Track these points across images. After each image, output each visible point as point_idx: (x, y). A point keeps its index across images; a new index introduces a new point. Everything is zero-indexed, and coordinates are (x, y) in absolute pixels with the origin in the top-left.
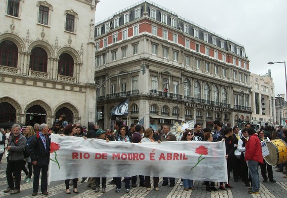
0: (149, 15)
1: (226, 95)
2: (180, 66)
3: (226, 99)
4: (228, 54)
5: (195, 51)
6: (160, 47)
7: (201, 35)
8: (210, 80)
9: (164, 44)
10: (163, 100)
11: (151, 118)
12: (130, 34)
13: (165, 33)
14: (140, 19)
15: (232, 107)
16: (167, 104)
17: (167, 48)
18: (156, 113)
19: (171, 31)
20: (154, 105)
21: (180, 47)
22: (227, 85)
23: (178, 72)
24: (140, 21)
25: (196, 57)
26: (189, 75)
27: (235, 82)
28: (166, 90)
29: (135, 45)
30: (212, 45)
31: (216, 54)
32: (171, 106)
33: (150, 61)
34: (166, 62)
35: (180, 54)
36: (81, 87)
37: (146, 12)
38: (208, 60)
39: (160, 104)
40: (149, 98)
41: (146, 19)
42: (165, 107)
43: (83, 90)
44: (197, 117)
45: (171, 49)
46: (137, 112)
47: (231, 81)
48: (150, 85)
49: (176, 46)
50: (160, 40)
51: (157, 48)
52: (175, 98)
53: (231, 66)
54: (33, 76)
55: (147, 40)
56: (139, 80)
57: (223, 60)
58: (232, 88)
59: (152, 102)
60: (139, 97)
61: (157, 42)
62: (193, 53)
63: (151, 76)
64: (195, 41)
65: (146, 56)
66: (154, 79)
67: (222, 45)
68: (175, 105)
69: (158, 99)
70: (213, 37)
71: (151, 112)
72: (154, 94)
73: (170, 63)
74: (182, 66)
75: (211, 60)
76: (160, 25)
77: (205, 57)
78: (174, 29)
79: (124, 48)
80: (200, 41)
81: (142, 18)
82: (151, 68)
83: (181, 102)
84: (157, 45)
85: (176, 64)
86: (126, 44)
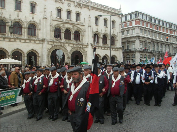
0: (139, 17)
1: (169, 48)
2: (150, 38)
3: (169, 50)
4: (171, 30)
5: (156, 30)
6: (143, 30)
7: (159, 22)
8: (162, 42)
9: (145, 29)
10: (144, 52)
11: (140, 60)
12: (131, 25)
13: (145, 24)
14: (135, 19)
15: (172, 54)
16: (146, 54)
17: (146, 30)
18: (142, 58)
19: (147, 23)
20: (141, 54)
21: (151, 29)
22: (170, 44)
23: (150, 40)
24: (135, 20)
25: (157, 33)
26: (154, 41)
27: (174, 43)
28: (146, 48)
29: (133, 30)
30: (164, 26)
31: (165, 30)
32: (147, 54)
33: (140, 37)
34: (145, 36)
35: (151, 32)
36: (118, 49)
37: (138, 16)
38: (162, 34)
39: (144, 54)
40: (140, 52)
41: (138, 19)
42: (145, 55)
43: (119, 50)
44: (157, 59)
45: (147, 30)
46: (135, 57)
47: (172, 42)
48: (140, 46)
49: (149, 29)
50: (143, 27)
51: (142, 31)
52: (149, 51)
53: (172, 35)
54: (104, 46)
55: (139, 28)
56: (135, 44)
57: (168, 33)
58: (172, 45)
59: (141, 53)
60: (136, 51)
61: (142, 28)
62: (155, 31)
63: (140, 43)
64: (156, 25)
65: (138, 35)
66: (141, 44)
67: (168, 26)
68: (149, 54)
69: (143, 52)
70: (164, 22)
71: (140, 57)
72: (141, 50)
73: (147, 37)
74: (152, 38)
75: (163, 33)
76: (143, 21)
77: (160, 32)
78: (148, 22)
79: (128, 31)
80: (159, 25)
81: (136, 19)
82: (140, 39)
83: (151, 53)
84: (142, 29)
85: (149, 37)
86: (129, 29)
